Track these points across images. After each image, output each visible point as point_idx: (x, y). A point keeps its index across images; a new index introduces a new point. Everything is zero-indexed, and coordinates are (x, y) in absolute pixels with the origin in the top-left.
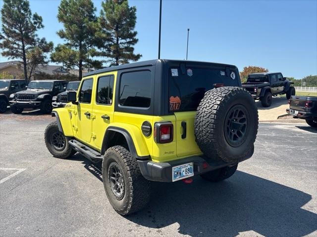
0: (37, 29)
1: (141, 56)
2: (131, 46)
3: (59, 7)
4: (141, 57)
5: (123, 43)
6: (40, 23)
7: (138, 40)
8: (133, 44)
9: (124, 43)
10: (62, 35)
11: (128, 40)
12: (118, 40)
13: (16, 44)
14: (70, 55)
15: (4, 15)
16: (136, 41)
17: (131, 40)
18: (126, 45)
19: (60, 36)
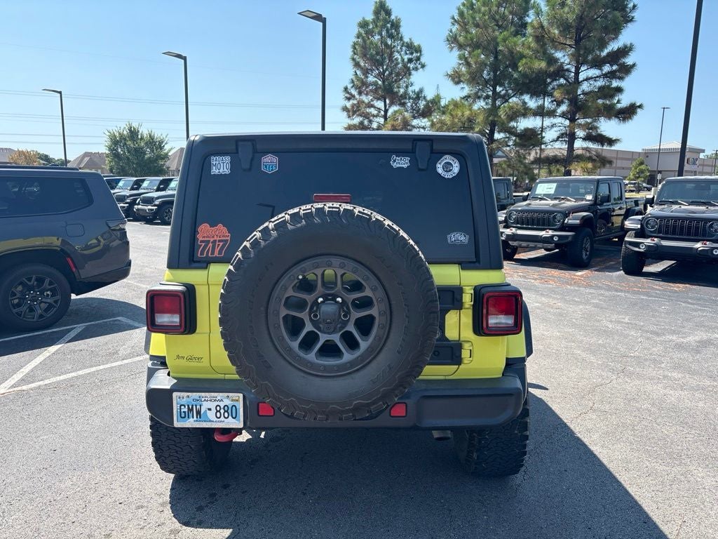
0: (413, 72)
1: (640, 106)
2: (615, 84)
3: (453, 18)
4: (639, 110)
5: (591, 78)
6: (418, 59)
7: (634, 65)
8: (621, 78)
9: (595, 78)
10: (456, 78)
11: (607, 68)
12: (577, 73)
13: (373, 106)
14: (463, 119)
15: (355, 54)
16: (626, 70)
17: (615, 67)
18: (600, 83)
19: (453, 79)
